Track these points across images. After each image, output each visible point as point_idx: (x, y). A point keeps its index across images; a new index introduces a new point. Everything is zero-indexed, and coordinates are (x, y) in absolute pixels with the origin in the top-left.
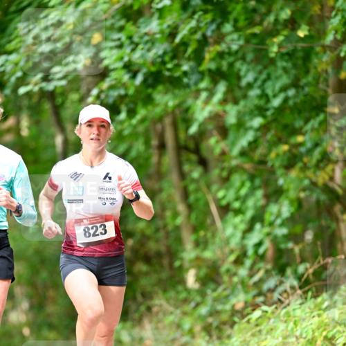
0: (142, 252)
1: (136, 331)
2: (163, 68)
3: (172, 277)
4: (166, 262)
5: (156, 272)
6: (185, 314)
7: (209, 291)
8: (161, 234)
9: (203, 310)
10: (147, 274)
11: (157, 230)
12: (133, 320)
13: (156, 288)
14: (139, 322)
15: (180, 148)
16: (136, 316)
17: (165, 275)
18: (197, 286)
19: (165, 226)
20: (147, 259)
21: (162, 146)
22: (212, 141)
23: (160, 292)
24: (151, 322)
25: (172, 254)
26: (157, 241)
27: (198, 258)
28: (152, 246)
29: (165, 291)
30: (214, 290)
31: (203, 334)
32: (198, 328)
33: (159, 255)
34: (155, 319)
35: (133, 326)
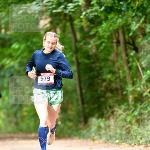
0: (109, 88)
1: (107, 123)
2: (114, 5)
3: (123, 99)
4: (120, 92)
5: (115, 96)
6: (128, 115)
7: (139, 105)
8: (118, 80)
9: (136, 113)
10: (112, 97)
11: (116, 78)
12: (106, 117)
13: (115, 104)
14: (108, 118)
15: (126, 43)
16: (107, 116)
17: (119, 98)
18: (133, 103)
19: (119, 77)
20: (112, 91)
21: (118, 42)
22: (140, 40)
23: (117, 106)
24: (113, 118)
25: (123, 89)
26: (116, 83)
27: (134, 91)
28: (114, 85)
29: (119, 105)
30: (141, 105)
31: (136, 124)
32: (134, 121)
33: (117, 89)
34: (115, 117)
35: (106, 120)
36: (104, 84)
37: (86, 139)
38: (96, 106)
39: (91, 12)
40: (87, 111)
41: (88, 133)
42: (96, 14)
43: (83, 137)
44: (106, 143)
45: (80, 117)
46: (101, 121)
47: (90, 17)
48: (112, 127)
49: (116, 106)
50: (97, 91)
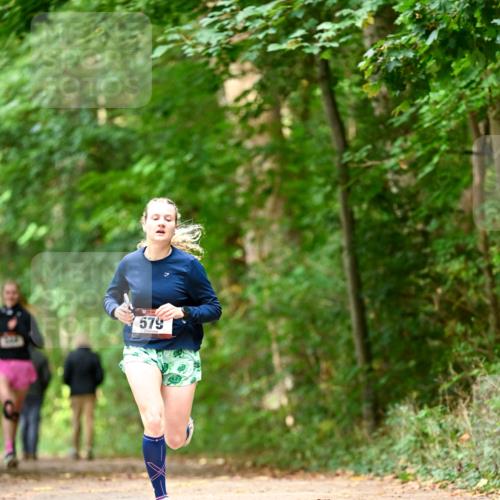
36: (439, 291)
37: (377, 475)
38: (412, 363)
39: (394, 49)
40: (383, 381)
41: (384, 457)
42: (411, 55)
43: (370, 470)
44: (443, 487)
45: (358, 401)
46: (426, 416)
47: (391, 68)
48: (466, 436)
49: (477, 366)
50: (414, 315)
